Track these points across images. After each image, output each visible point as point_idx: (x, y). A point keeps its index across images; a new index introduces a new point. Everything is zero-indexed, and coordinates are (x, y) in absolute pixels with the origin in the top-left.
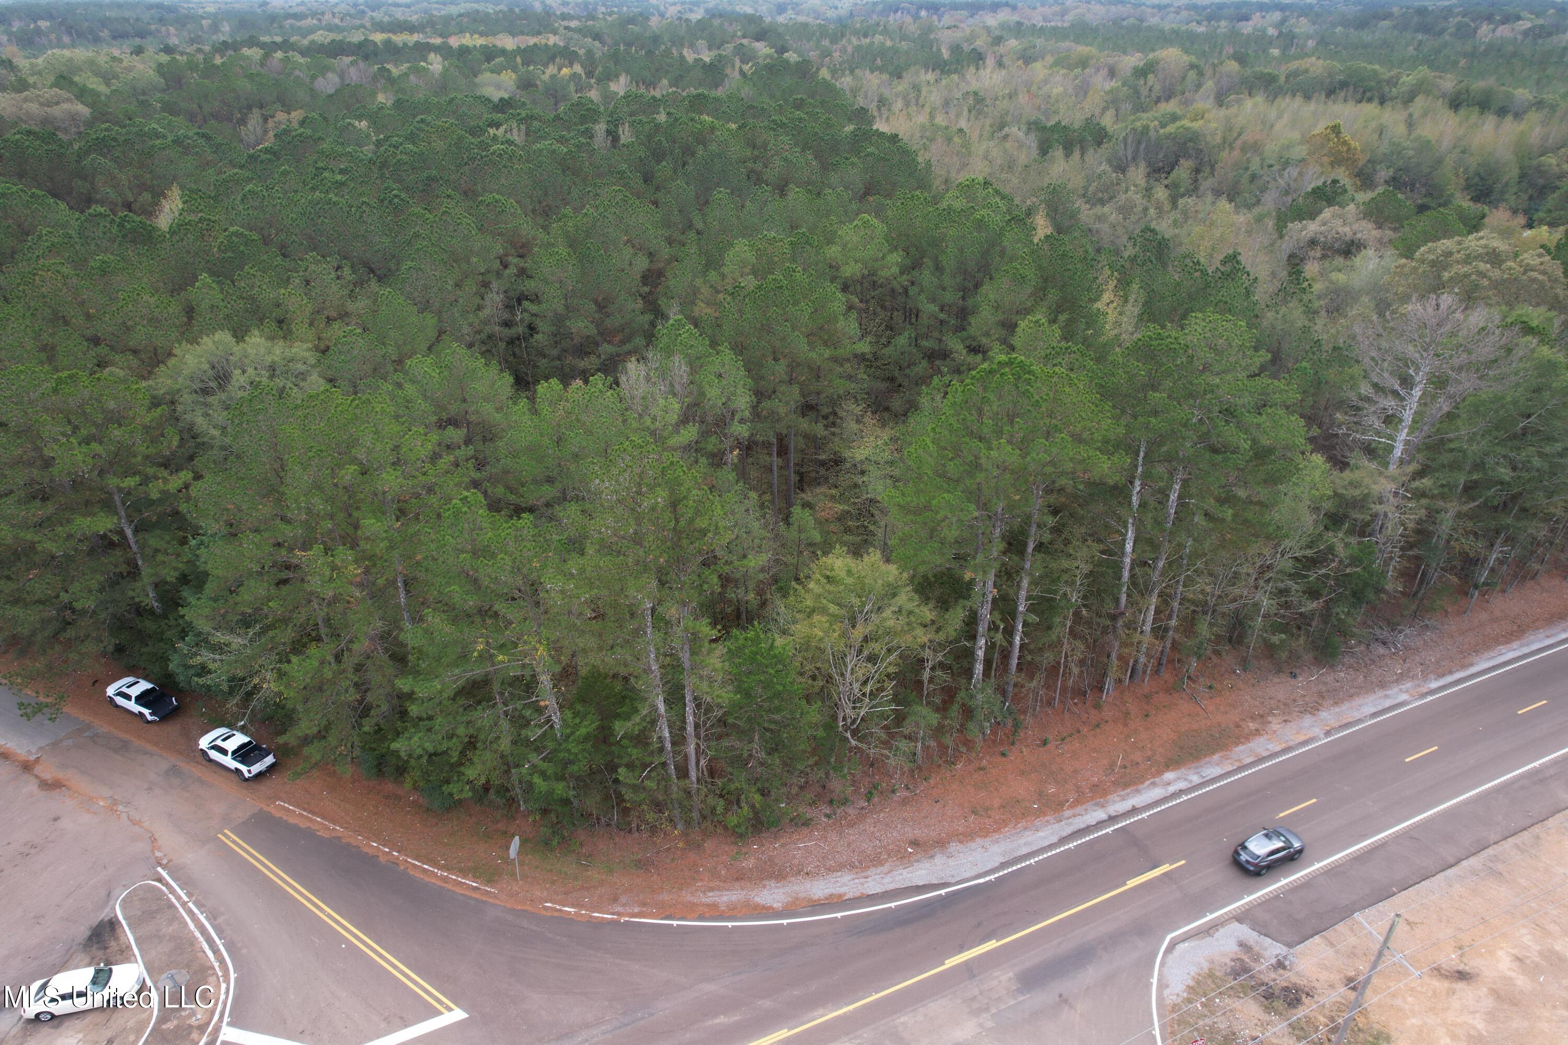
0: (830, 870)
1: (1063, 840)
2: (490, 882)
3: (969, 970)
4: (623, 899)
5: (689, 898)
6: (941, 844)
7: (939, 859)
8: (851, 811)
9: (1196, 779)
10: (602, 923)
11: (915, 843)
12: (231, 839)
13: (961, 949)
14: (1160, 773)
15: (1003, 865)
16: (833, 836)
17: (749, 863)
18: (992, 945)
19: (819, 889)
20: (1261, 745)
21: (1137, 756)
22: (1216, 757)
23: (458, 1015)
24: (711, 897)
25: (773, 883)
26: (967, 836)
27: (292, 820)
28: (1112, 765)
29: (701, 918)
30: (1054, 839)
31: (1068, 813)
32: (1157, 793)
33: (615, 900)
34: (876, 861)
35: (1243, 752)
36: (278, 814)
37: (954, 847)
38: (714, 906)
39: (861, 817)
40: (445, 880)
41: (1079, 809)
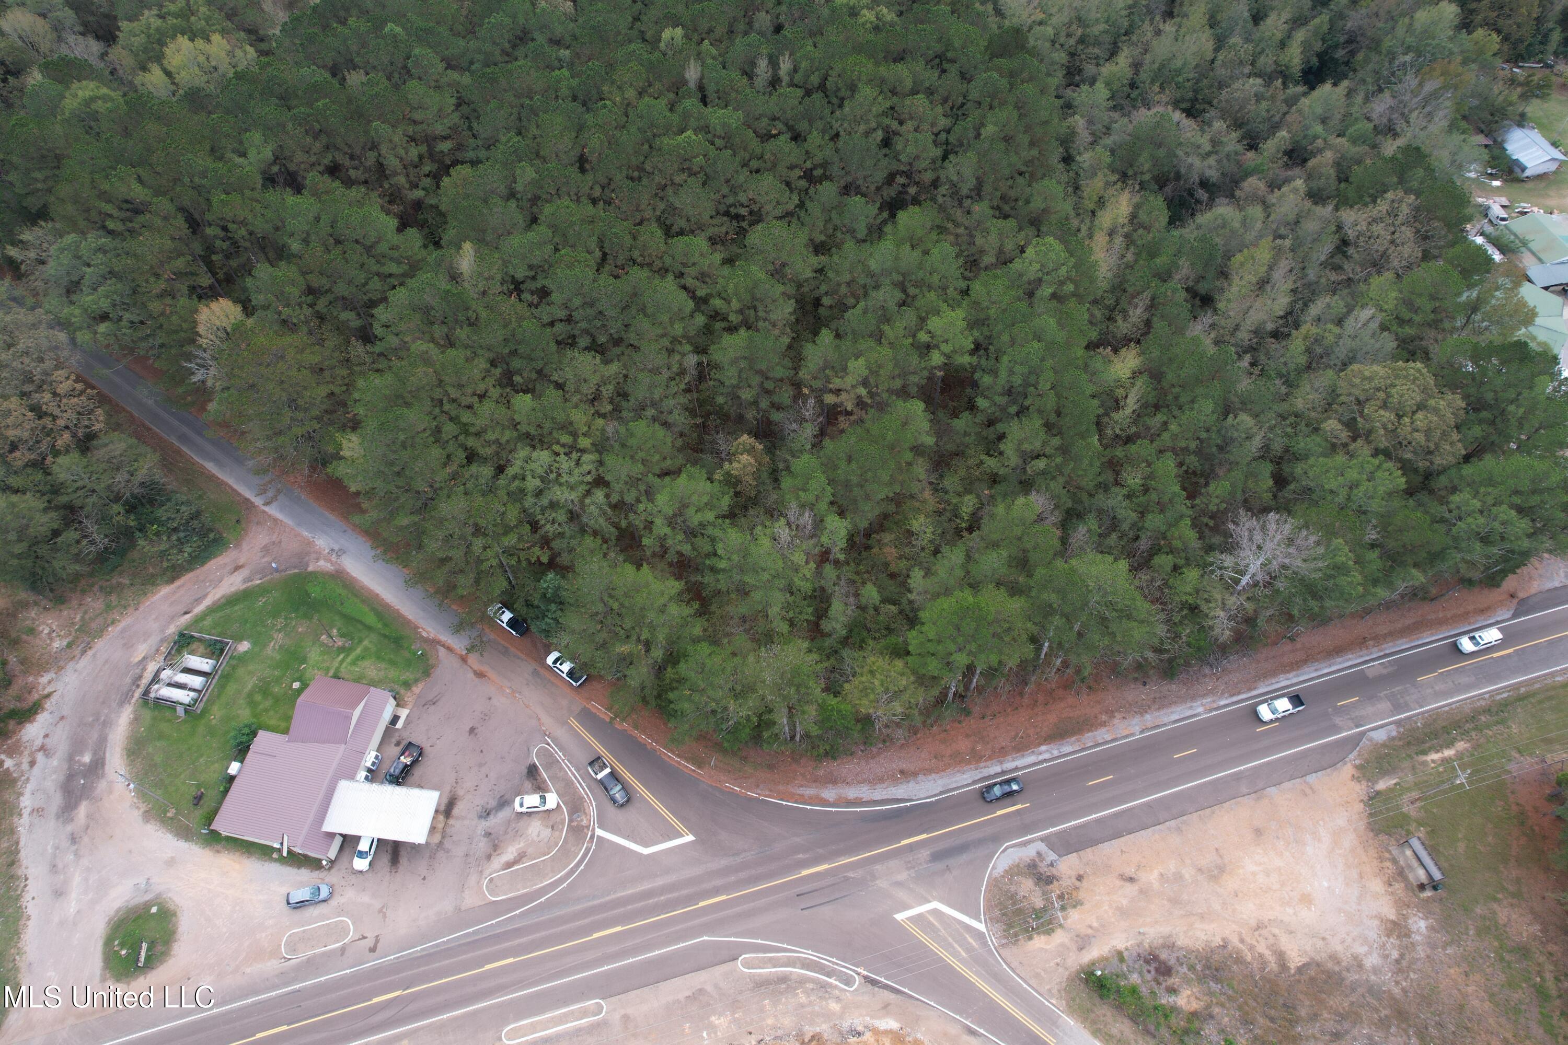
0: (859, 782)
1: (974, 782)
2: (700, 767)
3: (911, 847)
4: (761, 786)
5: (792, 790)
6: (915, 774)
7: (912, 784)
8: (875, 750)
9: (1056, 753)
10: (752, 798)
11: (902, 772)
12: (574, 723)
13: (910, 836)
14: (1040, 744)
15: (941, 793)
16: (863, 763)
17: (821, 772)
18: (924, 836)
19: (852, 793)
20: (1102, 734)
21: (1031, 732)
22: (1073, 739)
23: (690, 838)
24: (801, 791)
25: (830, 786)
26: (928, 771)
27: (602, 716)
28: (1017, 735)
29: (796, 802)
30: (970, 781)
31: (982, 765)
32: (1031, 759)
33: (758, 786)
34: (881, 780)
35: (1089, 738)
36: (594, 711)
37: (920, 777)
38: (802, 796)
39: (879, 754)
40: (679, 763)
41: (989, 763)
